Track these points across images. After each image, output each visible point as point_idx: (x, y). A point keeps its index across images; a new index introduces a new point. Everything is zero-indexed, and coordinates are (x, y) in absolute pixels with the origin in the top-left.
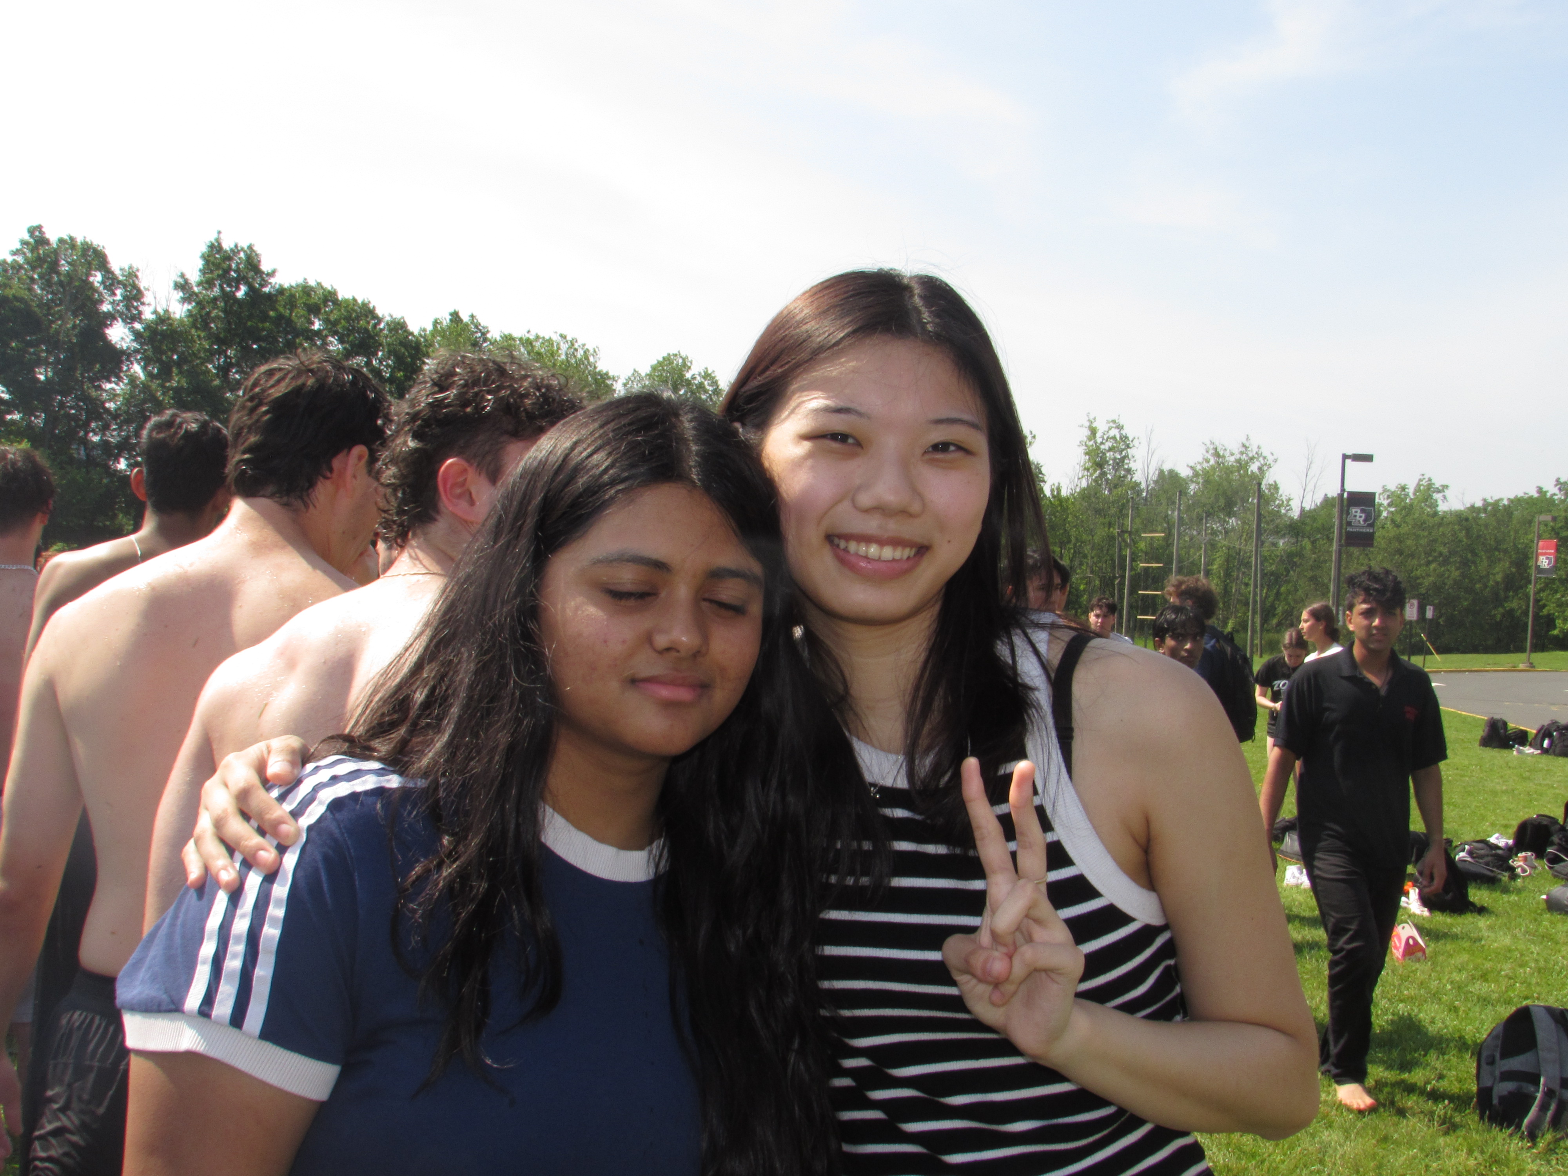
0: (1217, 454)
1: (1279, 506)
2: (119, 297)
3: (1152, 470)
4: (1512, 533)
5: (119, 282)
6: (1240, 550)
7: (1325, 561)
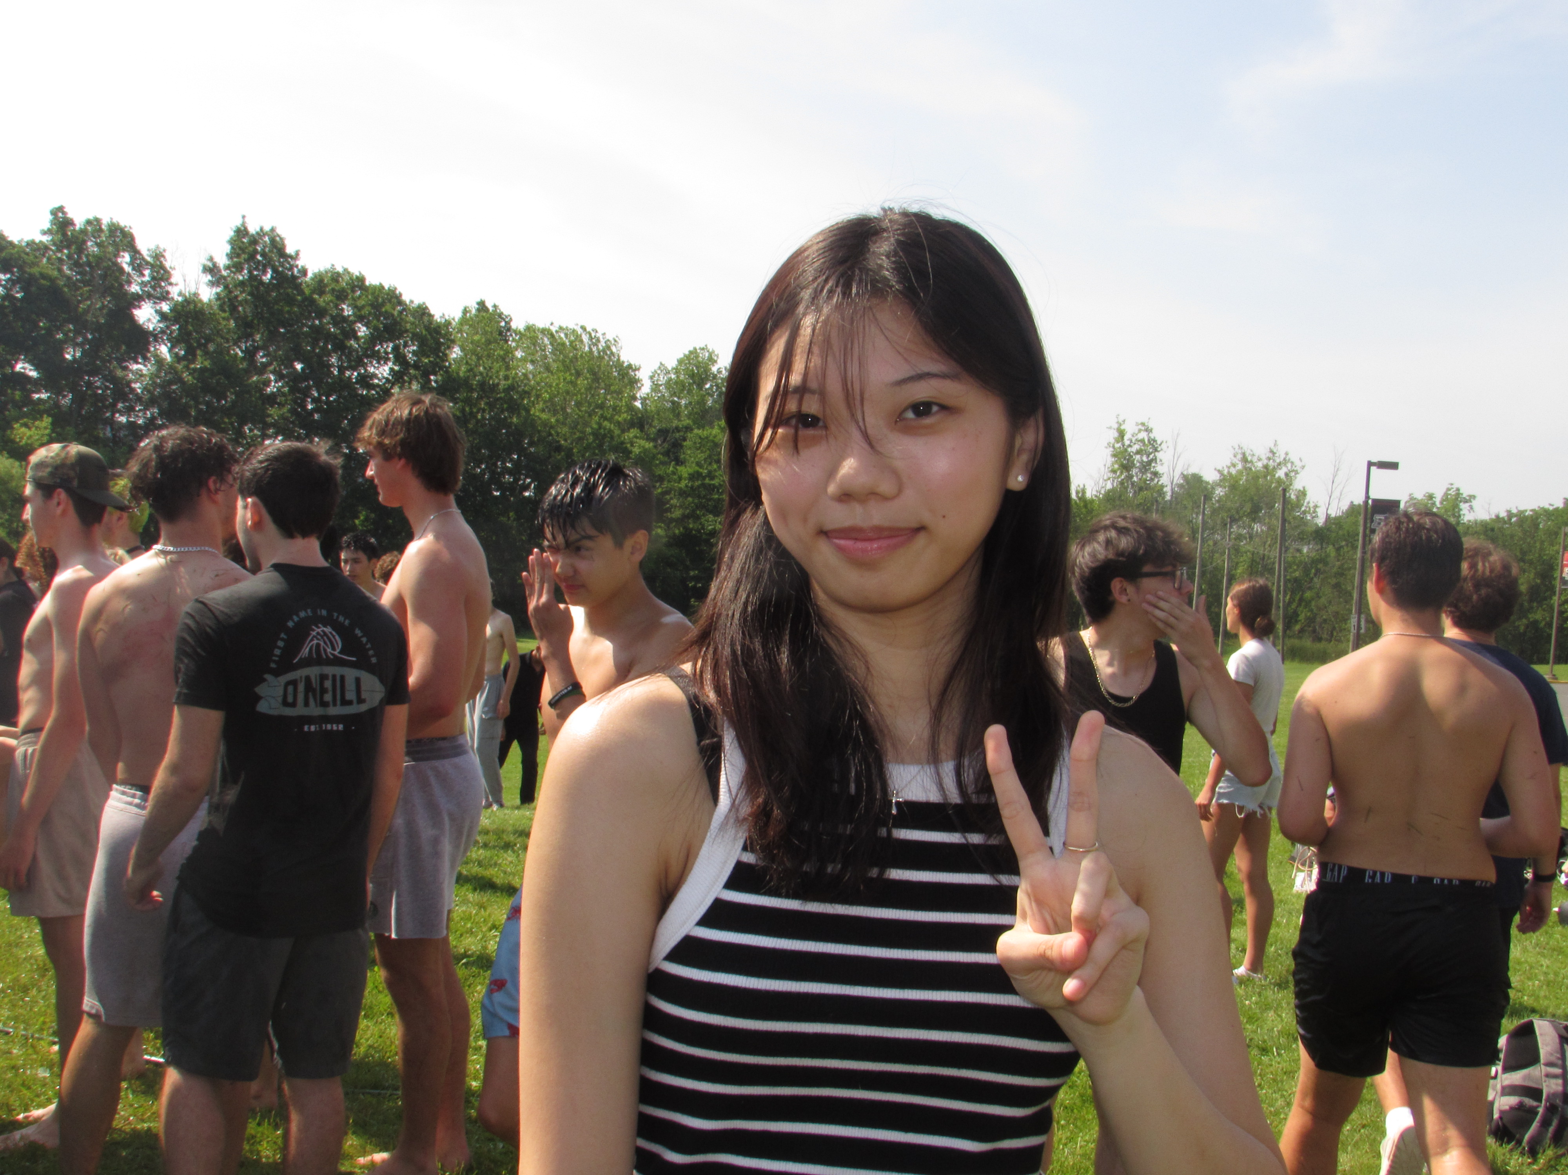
0: (1244, 459)
1: (1304, 512)
2: (147, 278)
3: (1177, 474)
4: (1538, 545)
5: (148, 263)
6: (1264, 555)
7: (1349, 569)
